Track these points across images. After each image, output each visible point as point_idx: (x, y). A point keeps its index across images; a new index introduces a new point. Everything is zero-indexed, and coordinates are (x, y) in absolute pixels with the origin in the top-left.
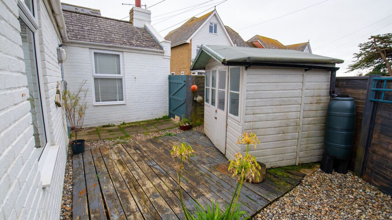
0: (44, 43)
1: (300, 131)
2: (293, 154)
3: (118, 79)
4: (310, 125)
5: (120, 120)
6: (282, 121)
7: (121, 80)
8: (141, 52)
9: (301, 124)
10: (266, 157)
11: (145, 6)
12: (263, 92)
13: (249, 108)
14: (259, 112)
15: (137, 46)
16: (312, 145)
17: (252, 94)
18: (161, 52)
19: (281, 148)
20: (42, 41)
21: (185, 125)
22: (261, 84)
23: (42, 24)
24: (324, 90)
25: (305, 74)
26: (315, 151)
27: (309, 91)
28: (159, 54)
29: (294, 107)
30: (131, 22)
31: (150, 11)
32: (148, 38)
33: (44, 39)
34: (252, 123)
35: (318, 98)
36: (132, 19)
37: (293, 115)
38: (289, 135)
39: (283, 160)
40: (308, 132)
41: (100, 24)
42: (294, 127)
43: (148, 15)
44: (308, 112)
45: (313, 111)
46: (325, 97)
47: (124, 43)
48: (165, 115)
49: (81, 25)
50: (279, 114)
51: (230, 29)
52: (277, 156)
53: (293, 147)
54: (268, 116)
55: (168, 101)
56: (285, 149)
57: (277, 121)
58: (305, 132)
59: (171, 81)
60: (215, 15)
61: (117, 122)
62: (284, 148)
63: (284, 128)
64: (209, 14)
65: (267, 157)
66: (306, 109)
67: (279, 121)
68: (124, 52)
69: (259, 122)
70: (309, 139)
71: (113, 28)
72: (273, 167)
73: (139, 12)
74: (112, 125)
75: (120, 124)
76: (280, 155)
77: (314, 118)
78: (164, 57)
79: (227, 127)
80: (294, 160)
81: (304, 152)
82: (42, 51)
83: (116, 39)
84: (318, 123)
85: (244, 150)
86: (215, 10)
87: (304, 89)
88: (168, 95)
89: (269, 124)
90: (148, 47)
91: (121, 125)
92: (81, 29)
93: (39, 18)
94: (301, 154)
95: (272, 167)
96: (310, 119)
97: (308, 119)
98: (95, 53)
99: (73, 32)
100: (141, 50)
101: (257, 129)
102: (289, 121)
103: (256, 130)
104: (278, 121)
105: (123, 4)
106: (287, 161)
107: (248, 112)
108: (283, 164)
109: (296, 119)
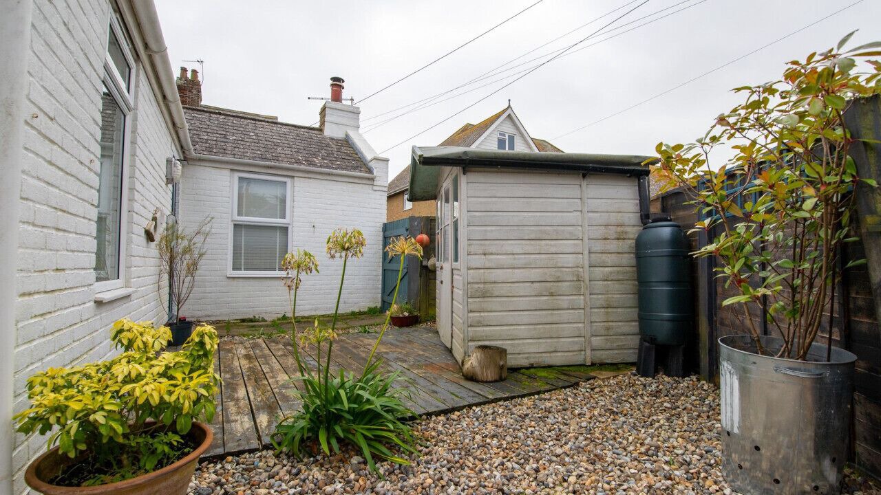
0: (139, 131)
1: (587, 293)
2: (576, 339)
3: (281, 228)
4: (609, 283)
5: (278, 309)
6: (546, 270)
7: (285, 230)
8: (328, 178)
9: (587, 278)
10: (516, 342)
11: (352, 100)
12: (501, 214)
13: (474, 242)
14: (494, 251)
15: (321, 166)
16: (620, 324)
17: (479, 217)
18: (369, 179)
19: (548, 326)
20: (136, 128)
21: (401, 316)
22: (496, 199)
23: (140, 105)
24: (631, 215)
25: (584, 183)
26: (629, 337)
27: (599, 214)
28: (364, 182)
29: (568, 245)
30: (320, 130)
31: (359, 108)
32: (347, 154)
33: (139, 127)
34: (482, 271)
35: (619, 229)
36: (323, 123)
37: (569, 260)
38: (564, 301)
39: (556, 351)
40: (607, 296)
41: (260, 132)
42: (572, 283)
43: (354, 114)
44: (600, 255)
45: (613, 255)
46: (636, 228)
47: (298, 162)
48: (372, 305)
49: (223, 132)
50: (537, 256)
51: (550, 147)
52: (541, 341)
53: (575, 325)
54: (515, 259)
55: (381, 277)
56: (558, 327)
57: (534, 270)
58: (600, 296)
59: (388, 234)
60: (509, 116)
61: (270, 313)
62: (554, 326)
63: (552, 284)
64: (498, 116)
65: (521, 342)
66: (594, 249)
67: (542, 270)
68: (295, 178)
69: (498, 270)
70: (610, 310)
71: (283, 139)
72: (534, 366)
73: (337, 111)
74: (261, 319)
75: (276, 319)
76: (549, 340)
77: (615, 269)
78: (375, 188)
79: (452, 292)
80: (581, 354)
81: (603, 338)
82: (133, 143)
83: (282, 155)
84: (627, 278)
85: (469, 324)
86: (509, 106)
87: (586, 209)
88: (381, 264)
89: (518, 274)
90: (343, 169)
91: (279, 319)
92: (224, 140)
93: (136, 97)
94: (597, 341)
95: (533, 364)
96: (607, 269)
97: (601, 269)
98: (240, 178)
99: (206, 143)
100: (329, 174)
101: (495, 282)
102: (561, 272)
103: (492, 285)
104: (537, 270)
105: (309, 98)
106: (566, 354)
107: (473, 249)
108: (558, 359)
109: (576, 269)
